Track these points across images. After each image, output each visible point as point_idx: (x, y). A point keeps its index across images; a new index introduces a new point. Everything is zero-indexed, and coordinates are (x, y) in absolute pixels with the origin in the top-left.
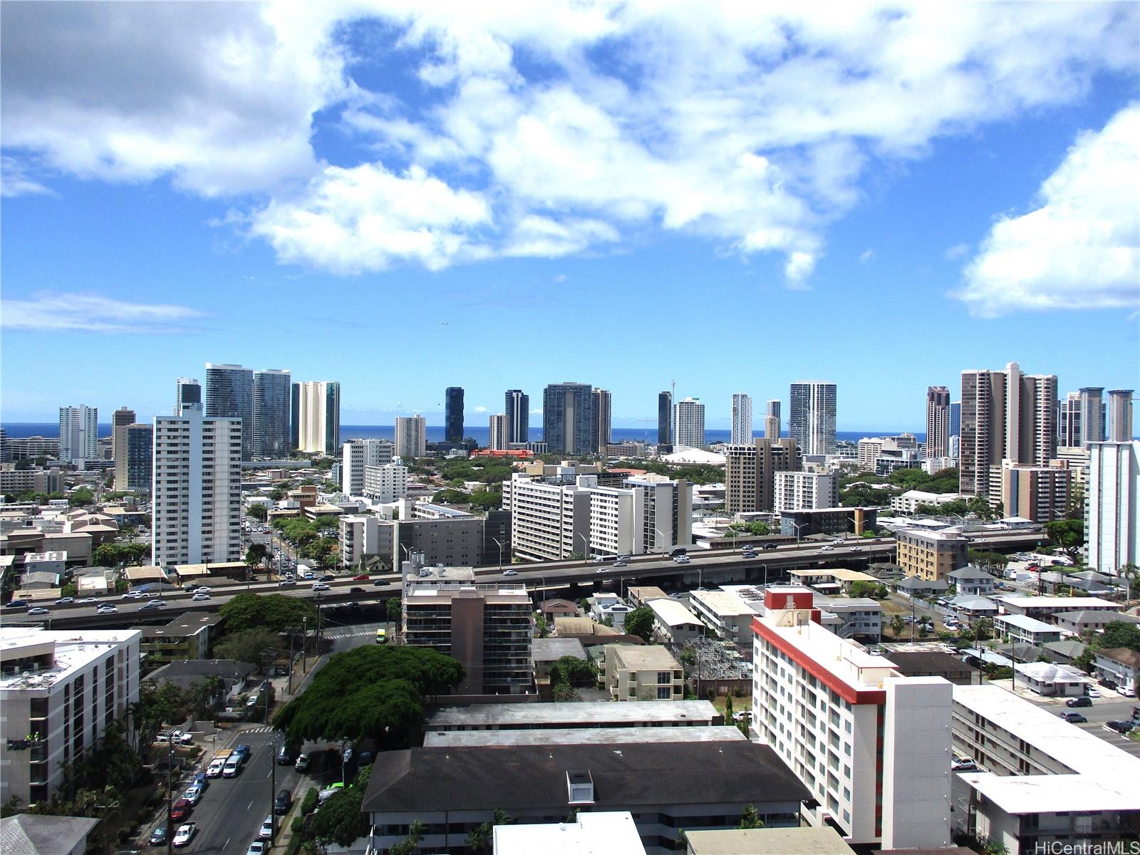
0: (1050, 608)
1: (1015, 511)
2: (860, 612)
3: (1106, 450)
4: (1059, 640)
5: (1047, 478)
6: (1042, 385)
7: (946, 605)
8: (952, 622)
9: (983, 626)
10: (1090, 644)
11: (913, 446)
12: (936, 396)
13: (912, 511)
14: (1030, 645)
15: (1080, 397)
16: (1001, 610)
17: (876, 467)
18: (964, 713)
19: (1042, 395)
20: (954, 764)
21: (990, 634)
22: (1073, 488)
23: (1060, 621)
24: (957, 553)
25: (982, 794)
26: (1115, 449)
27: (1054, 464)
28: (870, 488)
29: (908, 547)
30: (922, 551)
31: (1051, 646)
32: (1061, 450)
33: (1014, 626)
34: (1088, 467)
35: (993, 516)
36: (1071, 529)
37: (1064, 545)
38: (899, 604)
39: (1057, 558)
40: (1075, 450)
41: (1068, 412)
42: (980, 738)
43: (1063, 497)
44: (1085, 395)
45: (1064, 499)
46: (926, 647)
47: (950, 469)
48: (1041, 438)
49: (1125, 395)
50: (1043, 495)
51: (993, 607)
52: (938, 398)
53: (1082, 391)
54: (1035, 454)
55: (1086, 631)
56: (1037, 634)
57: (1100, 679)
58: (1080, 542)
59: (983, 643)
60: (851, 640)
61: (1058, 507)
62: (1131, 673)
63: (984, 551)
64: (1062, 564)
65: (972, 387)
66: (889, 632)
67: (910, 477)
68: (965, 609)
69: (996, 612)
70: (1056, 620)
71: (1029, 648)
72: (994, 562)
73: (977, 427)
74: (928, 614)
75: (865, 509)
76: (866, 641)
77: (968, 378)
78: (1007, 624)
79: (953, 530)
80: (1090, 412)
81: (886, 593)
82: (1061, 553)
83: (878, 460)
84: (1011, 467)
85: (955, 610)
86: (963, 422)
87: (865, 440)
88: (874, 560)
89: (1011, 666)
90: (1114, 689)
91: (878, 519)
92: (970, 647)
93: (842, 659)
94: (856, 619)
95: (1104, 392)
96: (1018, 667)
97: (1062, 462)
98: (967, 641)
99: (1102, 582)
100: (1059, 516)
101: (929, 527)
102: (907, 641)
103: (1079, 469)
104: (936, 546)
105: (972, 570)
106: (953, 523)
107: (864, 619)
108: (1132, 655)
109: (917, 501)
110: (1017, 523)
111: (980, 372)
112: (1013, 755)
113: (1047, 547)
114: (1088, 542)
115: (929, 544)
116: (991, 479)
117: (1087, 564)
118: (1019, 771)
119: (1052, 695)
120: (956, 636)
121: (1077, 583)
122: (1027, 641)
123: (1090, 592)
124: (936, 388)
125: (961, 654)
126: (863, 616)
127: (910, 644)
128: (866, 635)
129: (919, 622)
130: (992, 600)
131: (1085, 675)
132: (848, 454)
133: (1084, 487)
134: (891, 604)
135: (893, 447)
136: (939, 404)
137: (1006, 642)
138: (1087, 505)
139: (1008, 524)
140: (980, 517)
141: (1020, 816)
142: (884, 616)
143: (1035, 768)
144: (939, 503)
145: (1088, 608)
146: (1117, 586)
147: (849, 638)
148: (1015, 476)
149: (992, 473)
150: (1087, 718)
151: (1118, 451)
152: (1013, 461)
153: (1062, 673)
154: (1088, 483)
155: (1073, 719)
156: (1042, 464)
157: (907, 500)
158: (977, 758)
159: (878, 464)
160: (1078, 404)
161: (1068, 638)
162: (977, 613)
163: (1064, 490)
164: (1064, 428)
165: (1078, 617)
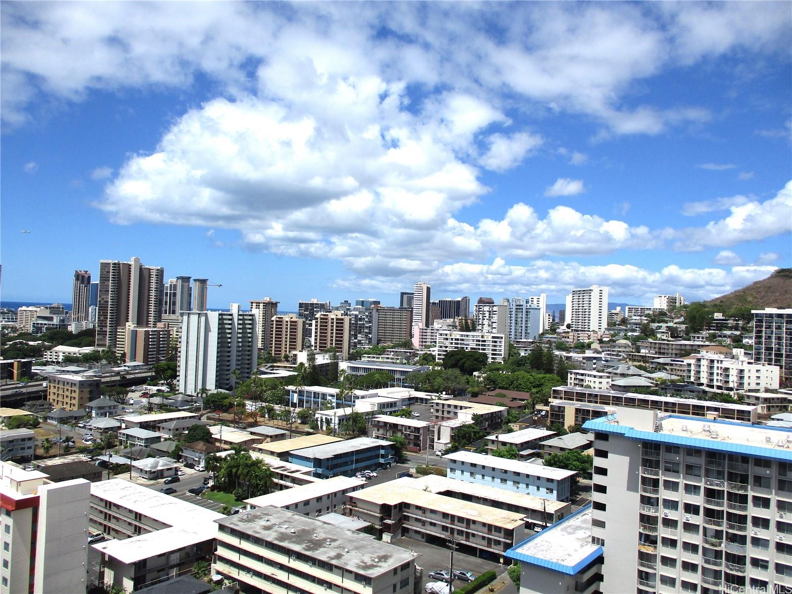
0: (155, 421)
1: (133, 358)
2: (17, 440)
3: (192, 317)
4: (160, 441)
5: (155, 335)
6: (154, 273)
7: (84, 427)
8: (88, 438)
9: (111, 438)
10: (179, 441)
11: (62, 313)
12: (80, 277)
13: (60, 360)
14: (142, 447)
15: (177, 282)
16: (123, 426)
17: (32, 328)
18: (97, 501)
19: (154, 280)
20: (90, 539)
21: (116, 443)
22: (171, 341)
23: (161, 429)
24: (92, 389)
25: (109, 556)
26: (197, 316)
27: (160, 325)
28: (27, 344)
29: (57, 387)
30: (67, 390)
31: (155, 446)
32: (164, 316)
33: (131, 436)
34: (181, 328)
35: (119, 362)
36: (169, 368)
37: (165, 379)
38: (49, 430)
39: (160, 388)
40: (172, 317)
41: (169, 291)
42: (108, 517)
43: (165, 347)
44: (180, 281)
45: (165, 349)
46: (69, 459)
47: (89, 329)
48: (152, 309)
49: (203, 282)
50: (152, 346)
51: (118, 424)
52: (82, 279)
53: (178, 278)
54: (148, 319)
55: (177, 433)
56: (147, 439)
57: (185, 463)
58: (175, 376)
59: (111, 450)
60: (10, 462)
61: (161, 354)
62: (203, 456)
63: (112, 386)
64: (163, 391)
65: (107, 272)
66: (40, 452)
67: (60, 336)
68: (98, 428)
69: (120, 428)
70: (159, 428)
71: (141, 450)
72: (118, 394)
73: (110, 301)
74: (71, 435)
75: (23, 360)
76: (22, 461)
77: (104, 266)
78: (127, 435)
79: (90, 373)
80: (182, 292)
81: (39, 423)
82: (162, 384)
83: (34, 323)
84: (132, 328)
85: (91, 429)
86: (100, 296)
87: (24, 308)
88: (29, 399)
89: (130, 463)
90: (193, 468)
91: (33, 368)
92: (102, 454)
93: (4, 477)
94: (14, 446)
95: (191, 280)
96: (134, 463)
97: (165, 324)
98: (99, 451)
99: (187, 401)
100: (162, 360)
101: (73, 372)
102: (55, 456)
103: (175, 329)
104: (78, 385)
105: (104, 400)
106: (90, 368)
107: (20, 445)
108: (204, 445)
109: (64, 353)
110: (135, 366)
111: (113, 262)
112: (130, 524)
113: (153, 381)
114: (179, 376)
115: (73, 384)
116: (118, 336)
117: (178, 390)
118: (134, 533)
119: (155, 478)
120: (91, 448)
121: (172, 403)
122: (140, 445)
123: (180, 408)
124: (81, 271)
125: (95, 460)
126: (20, 442)
127: (57, 458)
128: (21, 456)
129: (64, 442)
130: (117, 420)
131: (176, 462)
132: (9, 319)
133: (178, 340)
134: (42, 431)
135: (47, 314)
136: (83, 283)
137: (126, 447)
138: (180, 352)
139: (128, 367)
140: (110, 363)
141: (134, 564)
142: (37, 440)
143: (145, 529)
144: (80, 354)
145: (179, 418)
146: (196, 403)
147: (7, 461)
148: (135, 334)
149: (119, 332)
150: (177, 489)
151: (199, 317)
152: (133, 324)
153: (162, 463)
154: (180, 338)
155: (169, 492)
156: (152, 325)
157: (56, 353)
158: (105, 531)
159: (34, 326)
160: (175, 286)
161: (166, 440)
162: (106, 430)
163: (166, 342)
164: (166, 302)
165: (172, 425)
